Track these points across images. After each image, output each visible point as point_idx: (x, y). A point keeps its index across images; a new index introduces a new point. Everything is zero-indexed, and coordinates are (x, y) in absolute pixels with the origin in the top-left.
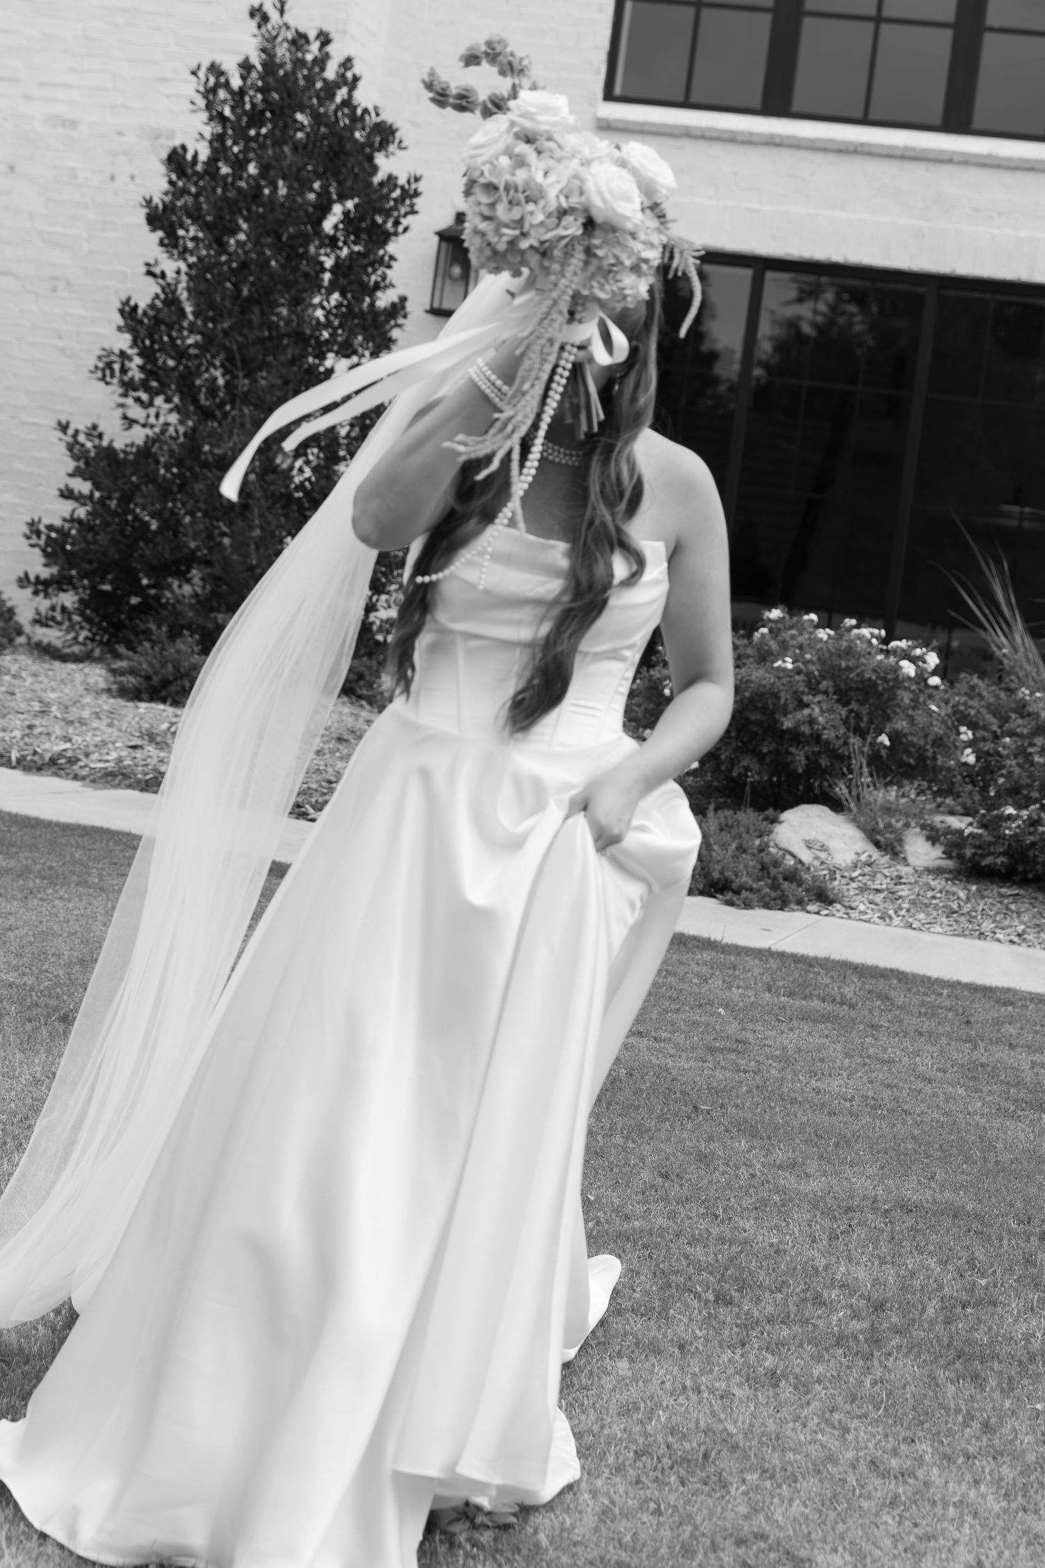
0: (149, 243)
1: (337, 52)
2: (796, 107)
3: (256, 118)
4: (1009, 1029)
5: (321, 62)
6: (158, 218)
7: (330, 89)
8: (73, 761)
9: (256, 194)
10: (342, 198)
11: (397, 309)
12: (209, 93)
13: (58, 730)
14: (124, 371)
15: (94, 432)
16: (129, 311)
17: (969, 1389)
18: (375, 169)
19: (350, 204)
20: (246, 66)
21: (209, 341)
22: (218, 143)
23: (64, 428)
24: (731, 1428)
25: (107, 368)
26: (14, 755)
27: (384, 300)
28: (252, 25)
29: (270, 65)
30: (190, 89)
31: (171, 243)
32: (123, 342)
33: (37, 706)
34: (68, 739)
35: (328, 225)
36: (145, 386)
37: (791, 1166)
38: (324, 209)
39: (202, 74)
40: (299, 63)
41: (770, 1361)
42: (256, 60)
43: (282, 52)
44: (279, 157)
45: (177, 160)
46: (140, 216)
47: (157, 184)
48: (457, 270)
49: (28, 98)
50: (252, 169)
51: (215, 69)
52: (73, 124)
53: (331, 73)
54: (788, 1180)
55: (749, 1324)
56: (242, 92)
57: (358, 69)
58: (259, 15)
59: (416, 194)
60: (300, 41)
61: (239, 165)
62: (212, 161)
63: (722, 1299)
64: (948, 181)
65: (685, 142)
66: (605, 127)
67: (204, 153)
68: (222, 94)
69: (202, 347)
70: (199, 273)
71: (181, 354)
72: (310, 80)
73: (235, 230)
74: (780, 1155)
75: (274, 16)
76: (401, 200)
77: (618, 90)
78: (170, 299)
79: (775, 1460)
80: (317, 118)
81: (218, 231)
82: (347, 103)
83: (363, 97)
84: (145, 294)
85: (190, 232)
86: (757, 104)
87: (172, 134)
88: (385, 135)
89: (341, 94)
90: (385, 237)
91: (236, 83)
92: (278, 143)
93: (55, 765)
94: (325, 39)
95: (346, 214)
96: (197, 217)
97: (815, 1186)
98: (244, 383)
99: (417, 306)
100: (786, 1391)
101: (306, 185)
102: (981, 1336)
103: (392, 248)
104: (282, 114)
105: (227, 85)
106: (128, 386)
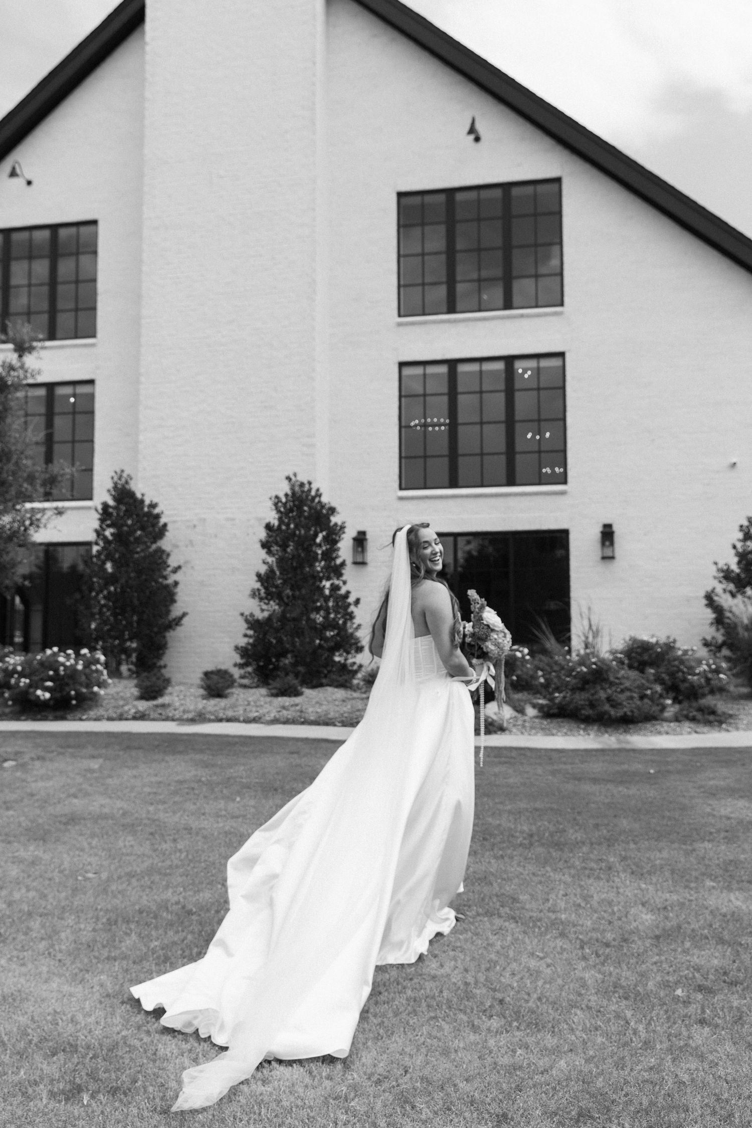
0: (263, 553)
1: (314, 487)
2: (460, 485)
3: (291, 510)
4: (564, 759)
5: (310, 490)
6: (265, 545)
7: (313, 498)
8: (260, 718)
9: (294, 534)
10: (321, 531)
11: (343, 564)
12: (276, 505)
13: (254, 709)
14: (259, 594)
15: (252, 615)
16: (259, 575)
17: (560, 853)
18: (330, 521)
19: (324, 533)
20: (286, 495)
21: (285, 582)
22: (280, 519)
23: (242, 614)
24: (492, 870)
25: (254, 594)
26: (242, 719)
27: (338, 561)
28: (286, 482)
29: (294, 493)
30: (270, 504)
31: (269, 552)
32: (258, 585)
33: (246, 703)
34: (257, 712)
35: (318, 540)
36: (266, 598)
37: (501, 803)
38: (316, 535)
39: (273, 499)
40: (303, 492)
41: (501, 852)
42: (289, 493)
43: (297, 489)
44: (300, 521)
45: (268, 527)
46: (259, 546)
47: (262, 534)
48: (360, 549)
49: (218, 513)
50: (292, 526)
51: (277, 497)
52: (233, 519)
53: (313, 493)
54: (500, 807)
55: (494, 845)
56: (286, 503)
57: (321, 491)
58: (289, 479)
59: (345, 527)
60: (302, 485)
61: (288, 525)
62: (279, 526)
63: (485, 839)
64: (512, 501)
65: (427, 500)
66: (401, 499)
67: (276, 523)
68: (280, 504)
69: (283, 584)
70: (280, 561)
71: (277, 587)
72: (307, 496)
73: (288, 546)
74: (497, 800)
75: (293, 478)
76: (340, 530)
77: (403, 486)
78: (271, 571)
79: (505, 876)
80: (310, 508)
81: (284, 547)
82: (320, 502)
83: (324, 499)
84: (263, 569)
85: (275, 548)
86: (447, 484)
87: (265, 519)
88: (332, 510)
89: (317, 500)
90: (335, 542)
91: (284, 500)
92: (300, 517)
93: (255, 720)
94: (310, 483)
95: (324, 536)
96: (277, 544)
97: (509, 807)
98: (297, 593)
99: (349, 562)
100: (506, 859)
101: (310, 529)
102: (562, 840)
103: (340, 545)
104: (299, 508)
105: (281, 502)
106: (261, 599)
